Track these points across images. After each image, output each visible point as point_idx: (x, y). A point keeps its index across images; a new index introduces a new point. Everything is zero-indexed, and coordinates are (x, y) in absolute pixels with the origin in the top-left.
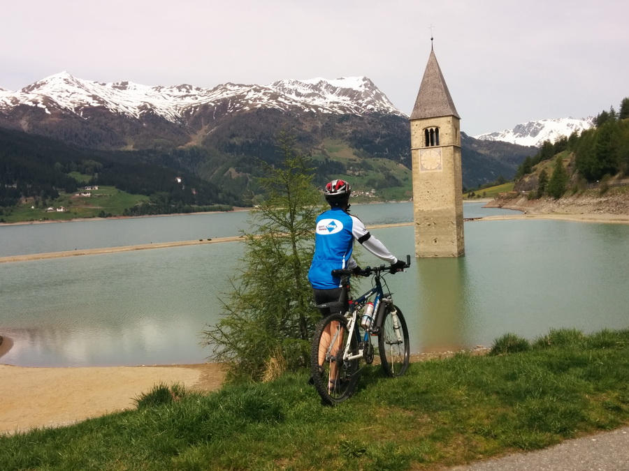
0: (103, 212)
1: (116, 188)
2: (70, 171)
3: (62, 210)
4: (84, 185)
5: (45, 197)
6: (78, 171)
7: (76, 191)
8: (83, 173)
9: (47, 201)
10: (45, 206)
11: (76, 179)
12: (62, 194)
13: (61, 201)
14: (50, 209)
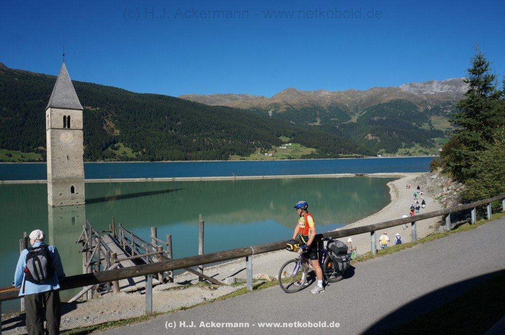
0: (290, 156)
1: (300, 144)
2: (281, 135)
4: (285, 143)
6: (284, 136)
7: (281, 145)
9: (266, 151)
10: (264, 153)
12: (273, 147)
13: (272, 150)
14: (266, 154)
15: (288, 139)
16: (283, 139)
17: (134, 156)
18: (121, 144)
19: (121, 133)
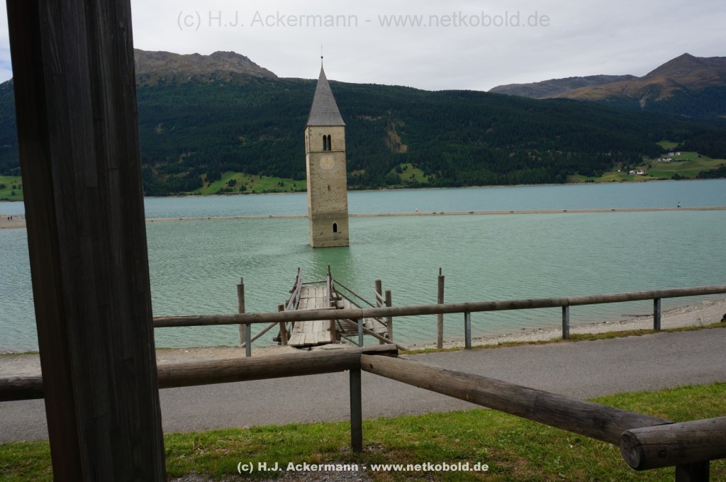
0: (677, 175)
1: (698, 153)
2: (660, 139)
3: (641, 173)
4: (668, 151)
5: (631, 162)
6: (668, 139)
7: (659, 156)
8: (672, 140)
9: (631, 166)
10: (629, 169)
11: (663, 146)
12: (645, 159)
13: (643, 165)
14: (631, 172)
15: (675, 145)
16: (666, 145)
17: (425, 180)
18: (409, 166)
19: (409, 150)
